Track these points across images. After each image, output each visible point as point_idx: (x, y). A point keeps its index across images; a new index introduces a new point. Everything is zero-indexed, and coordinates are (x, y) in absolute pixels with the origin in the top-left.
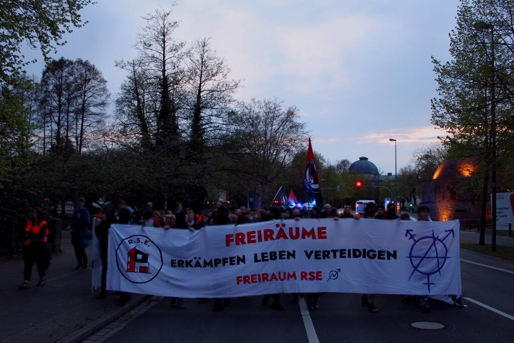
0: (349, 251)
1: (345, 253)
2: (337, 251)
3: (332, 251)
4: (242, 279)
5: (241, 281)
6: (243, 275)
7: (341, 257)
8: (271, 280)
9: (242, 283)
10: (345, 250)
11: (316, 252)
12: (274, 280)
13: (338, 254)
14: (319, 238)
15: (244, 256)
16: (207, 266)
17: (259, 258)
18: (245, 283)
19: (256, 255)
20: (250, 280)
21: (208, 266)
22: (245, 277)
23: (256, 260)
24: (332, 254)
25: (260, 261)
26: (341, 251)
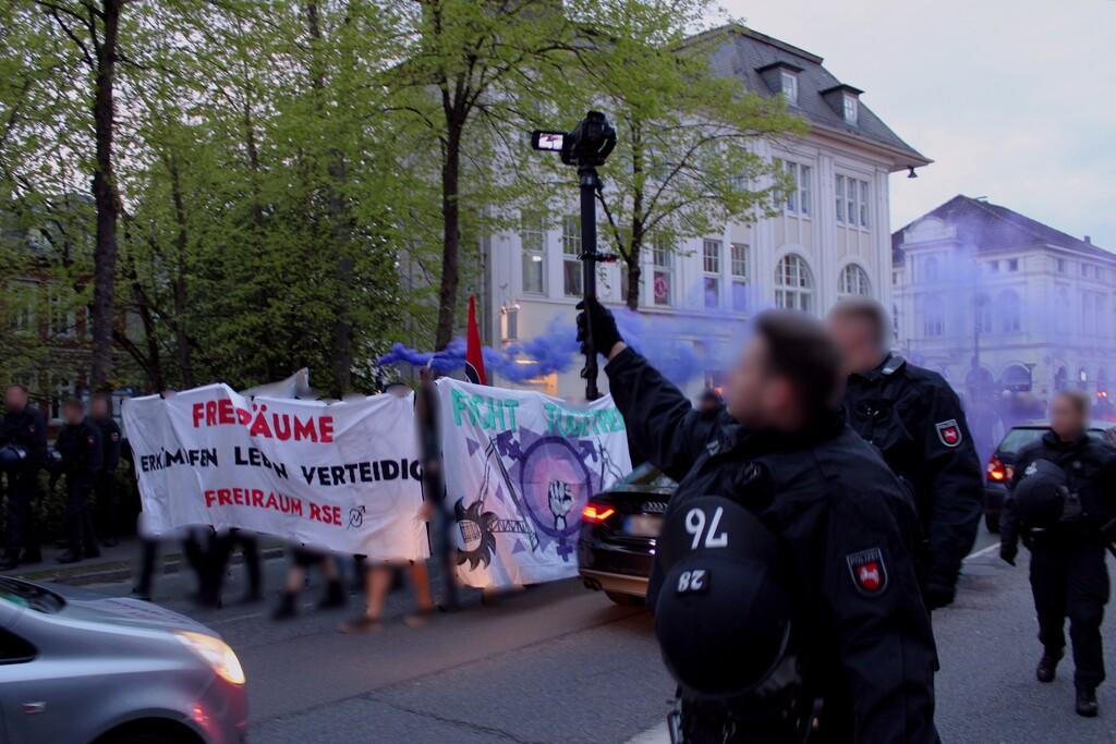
0: (375, 464)
1: (369, 472)
2: (355, 466)
3: (347, 467)
4: (216, 495)
5: (214, 499)
6: (216, 488)
7: (364, 479)
8: (268, 506)
9: (216, 503)
10: (368, 464)
11: (321, 470)
12: (272, 507)
13: (357, 472)
14: (322, 441)
15: (214, 450)
16: (172, 462)
17: (245, 456)
18: (221, 503)
19: (238, 450)
20: (232, 498)
21: (175, 461)
22: (221, 493)
23: (239, 461)
24: (347, 473)
25: (246, 463)
26: (363, 465)
